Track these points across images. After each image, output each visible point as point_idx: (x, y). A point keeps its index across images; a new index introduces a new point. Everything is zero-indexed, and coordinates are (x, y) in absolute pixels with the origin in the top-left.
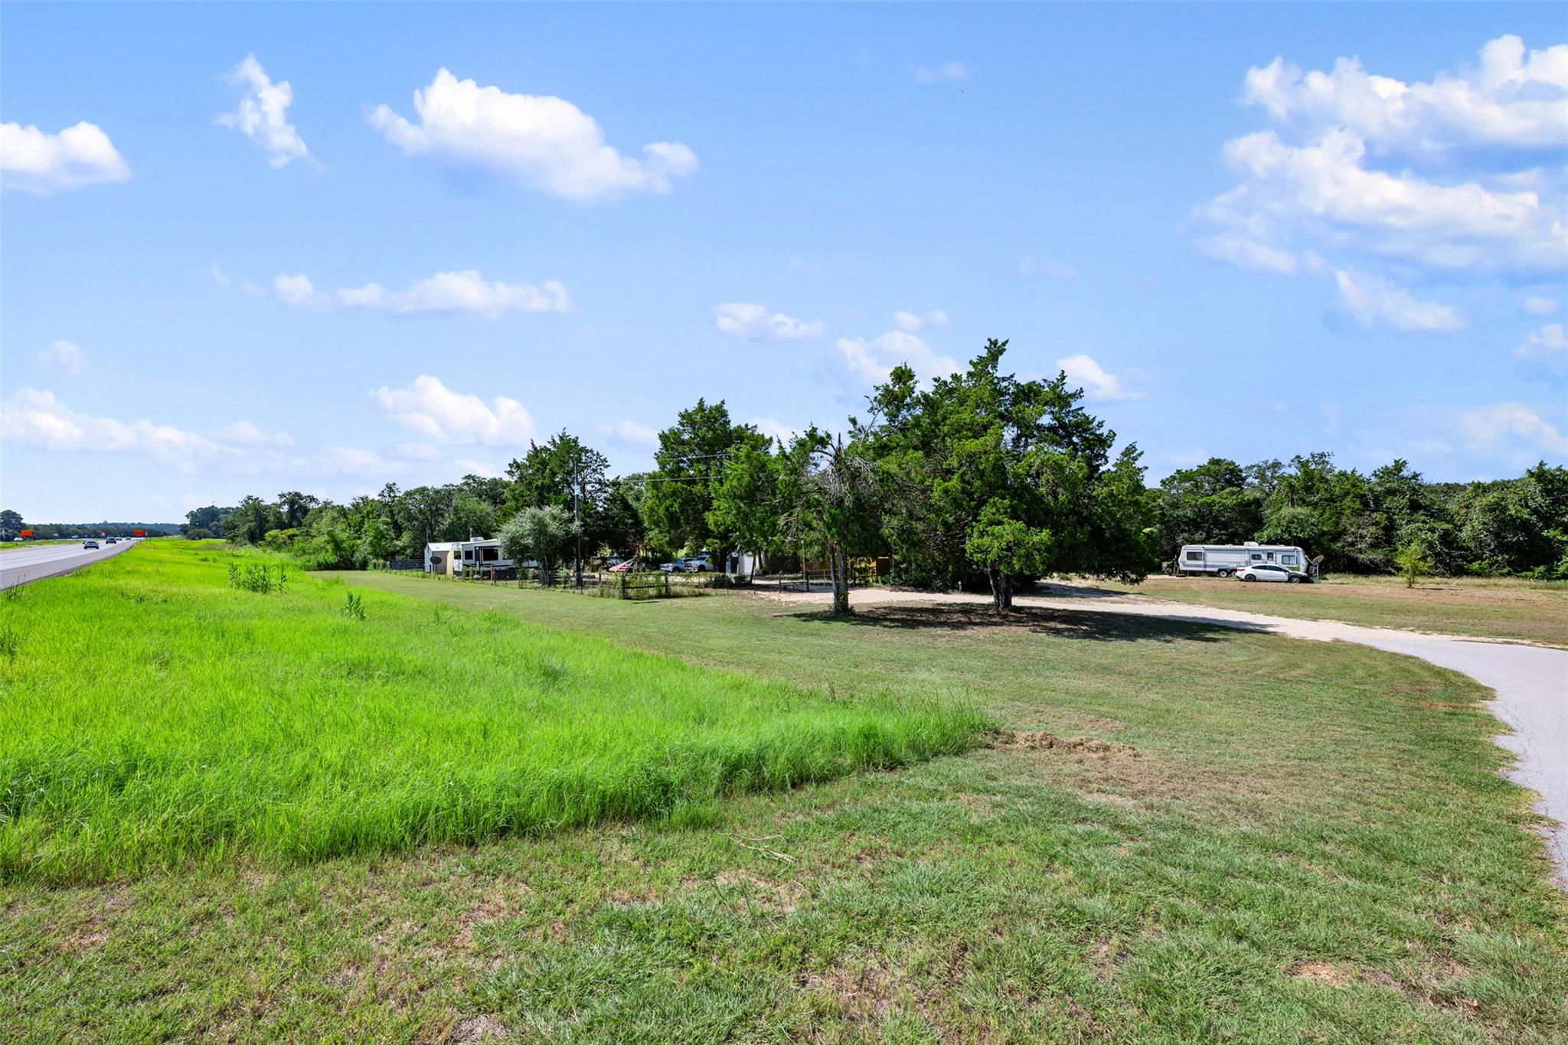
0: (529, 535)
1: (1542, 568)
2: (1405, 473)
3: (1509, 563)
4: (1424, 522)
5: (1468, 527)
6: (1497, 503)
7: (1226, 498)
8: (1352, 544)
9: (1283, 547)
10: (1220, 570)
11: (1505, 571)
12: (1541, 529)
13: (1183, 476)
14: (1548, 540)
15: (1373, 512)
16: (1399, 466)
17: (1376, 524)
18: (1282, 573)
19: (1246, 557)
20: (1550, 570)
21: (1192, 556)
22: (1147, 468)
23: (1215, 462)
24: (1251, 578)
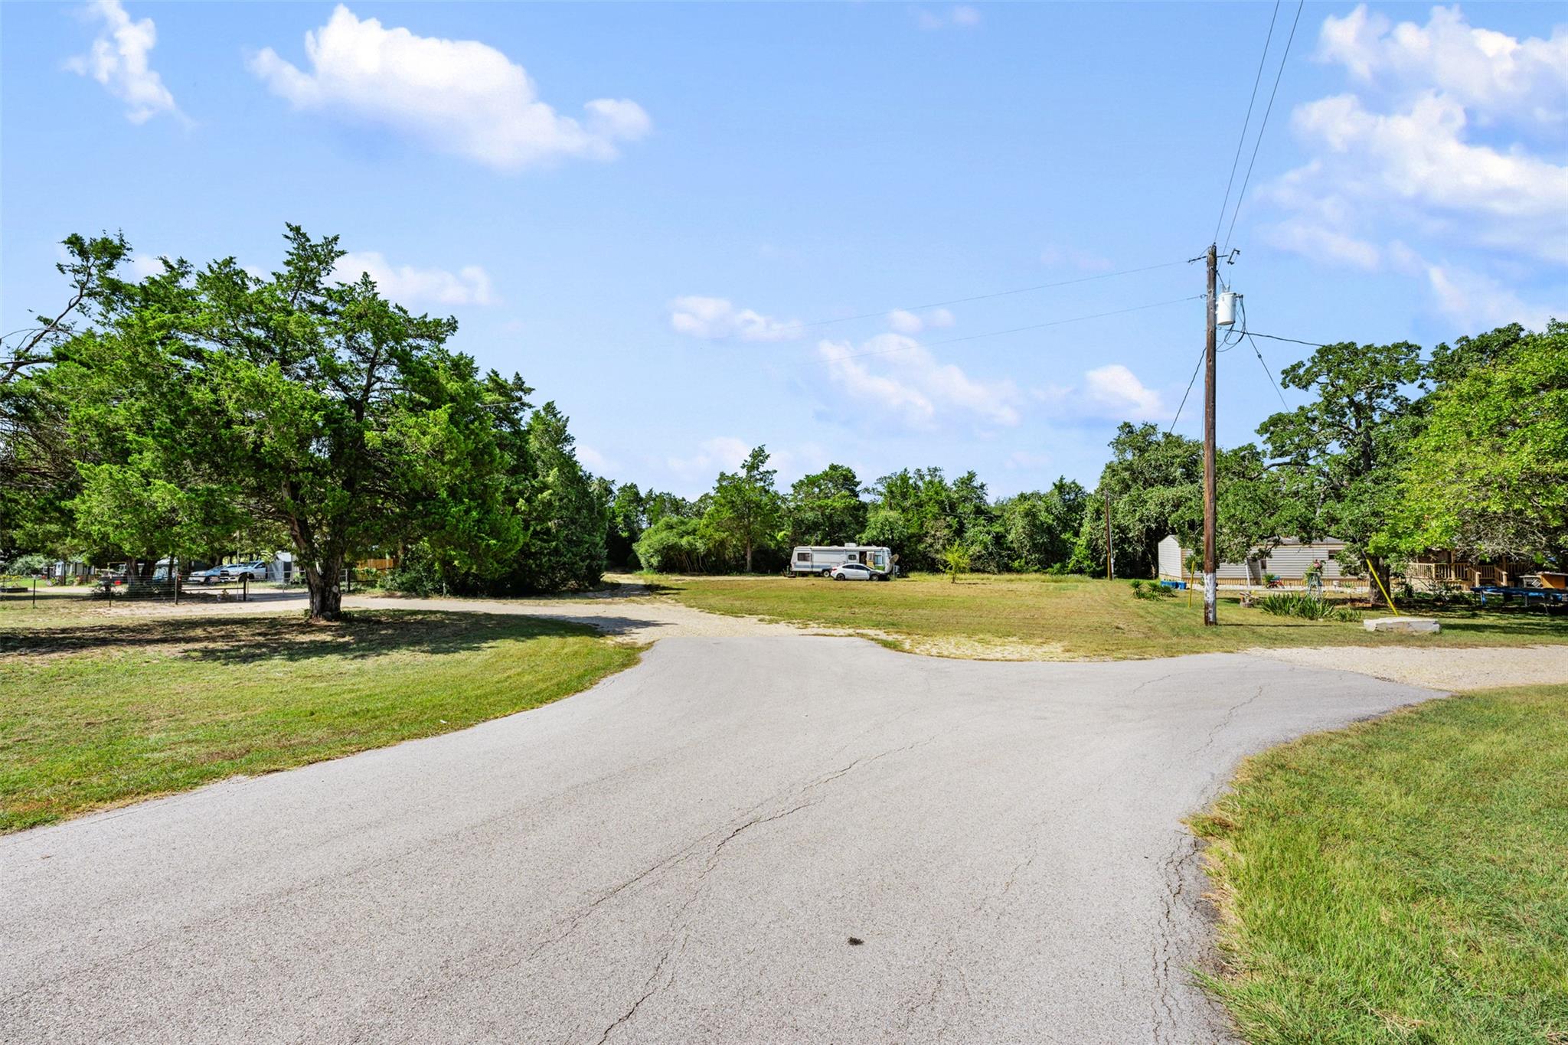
1: (1058, 565)
2: (975, 484)
3: (1040, 562)
4: (984, 526)
5: (1013, 531)
6: (1030, 509)
7: (838, 501)
8: (931, 545)
9: (874, 548)
10: (824, 571)
11: (1036, 568)
12: (1061, 533)
13: (811, 481)
14: (1064, 542)
15: (948, 516)
17: (949, 526)
18: (865, 572)
19: (844, 557)
20: (1064, 567)
21: (803, 557)
22: (776, 471)
23: (833, 468)
24: (841, 577)
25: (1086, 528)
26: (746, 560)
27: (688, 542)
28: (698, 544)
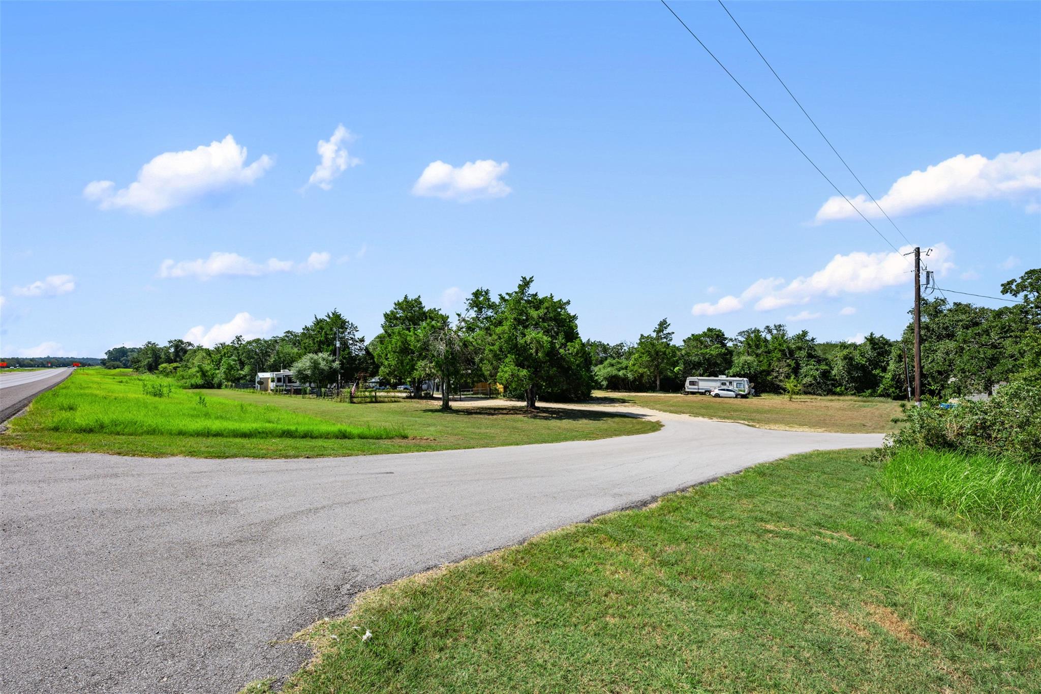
0: (309, 369)
1: (870, 391)
2: (807, 338)
3: (856, 388)
4: (814, 366)
5: (836, 369)
6: (847, 355)
7: (714, 350)
8: (776, 377)
9: (738, 378)
10: (706, 391)
11: (853, 392)
12: (872, 370)
13: (696, 338)
14: (875, 376)
15: (788, 359)
16: (805, 333)
17: (789, 365)
18: (732, 393)
19: (719, 384)
20: (874, 391)
21: (692, 383)
22: (673, 333)
23: (710, 330)
24: (717, 396)
25: (892, 366)
26: (656, 384)
27: (623, 374)
28: (629, 375)
